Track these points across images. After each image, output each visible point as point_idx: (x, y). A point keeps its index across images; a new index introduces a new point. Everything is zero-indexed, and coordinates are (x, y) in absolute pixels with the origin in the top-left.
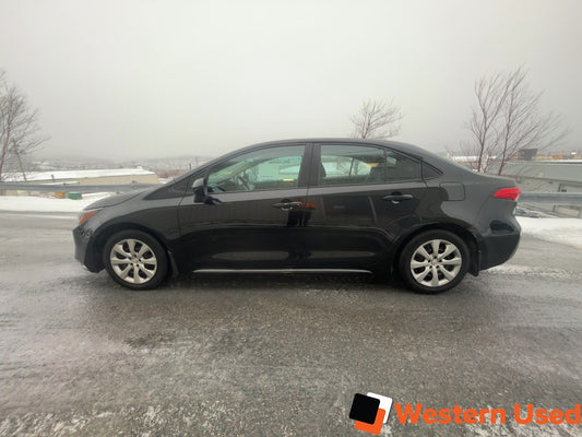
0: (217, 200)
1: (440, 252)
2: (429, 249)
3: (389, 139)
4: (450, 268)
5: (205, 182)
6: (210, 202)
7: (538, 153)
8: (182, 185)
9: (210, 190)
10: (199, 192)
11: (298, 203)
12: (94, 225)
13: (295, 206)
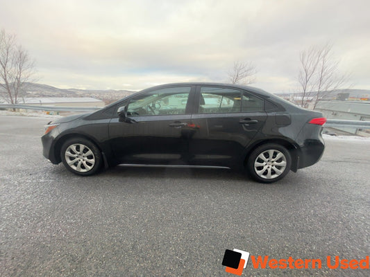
0: (133, 120)
1: (273, 158)
2: (267, 155)
3: (249, 85)
4: (279, 168)
5: (126, 108)
6: (129, 121)
7: (350, 96)
8: (110, 110)
9: (129, 114)
10: (122, 115)
11: (185, 124)
12: (55, 134)
13: (183, 125)
